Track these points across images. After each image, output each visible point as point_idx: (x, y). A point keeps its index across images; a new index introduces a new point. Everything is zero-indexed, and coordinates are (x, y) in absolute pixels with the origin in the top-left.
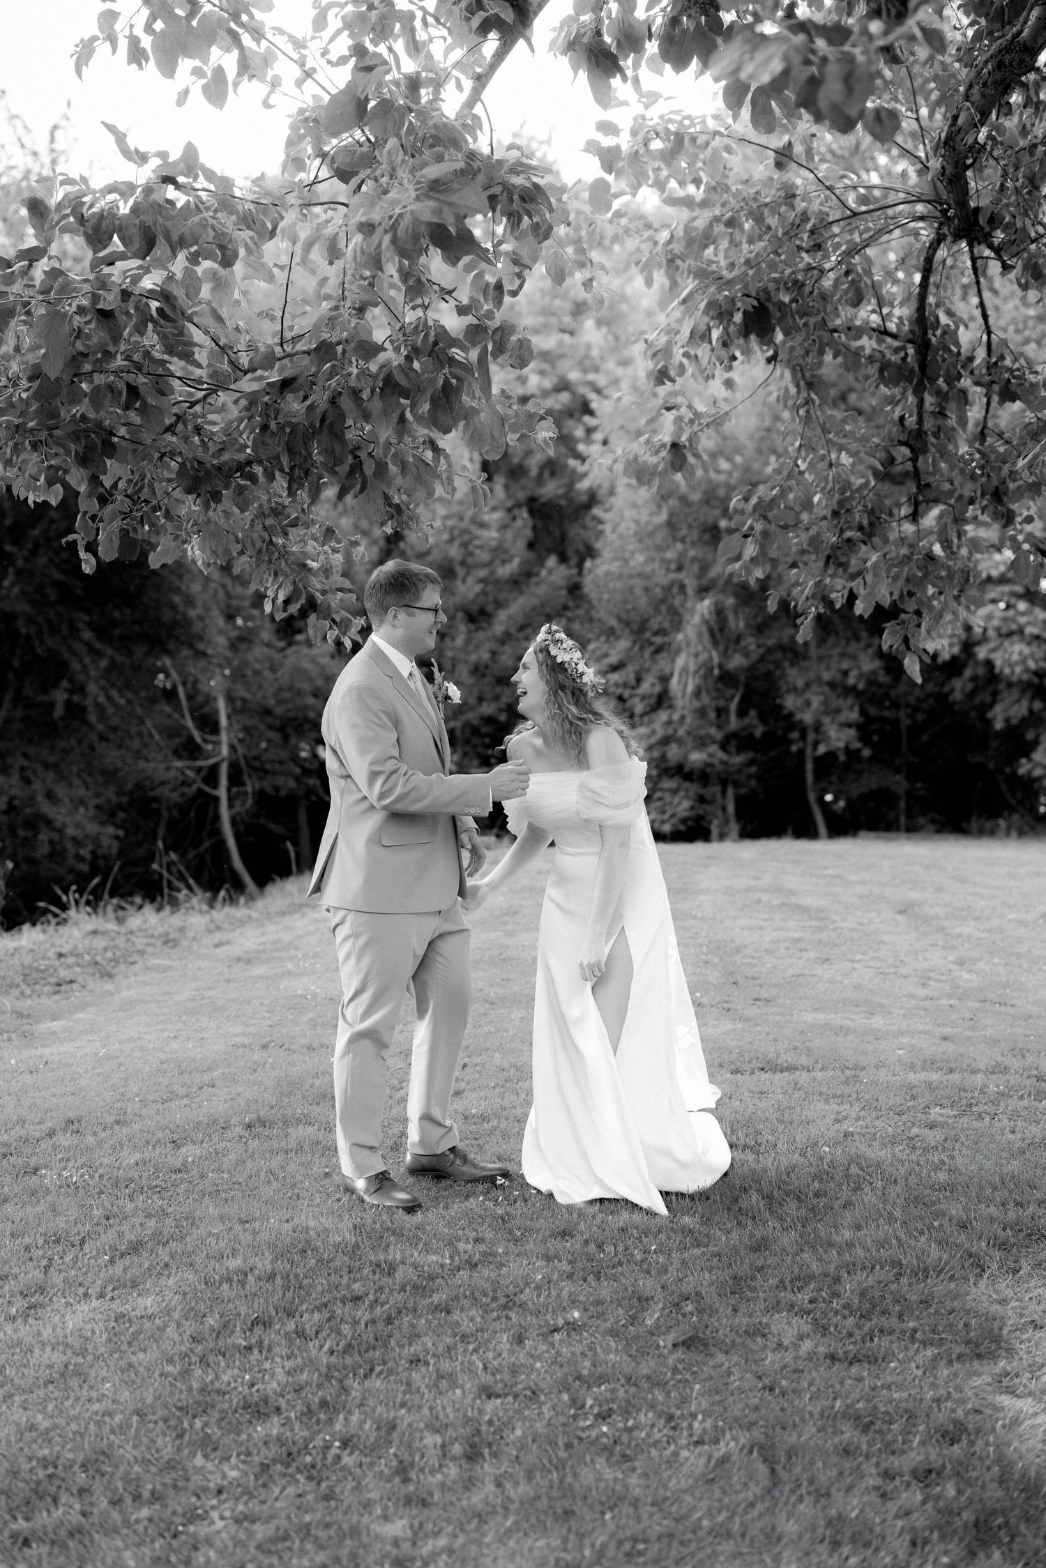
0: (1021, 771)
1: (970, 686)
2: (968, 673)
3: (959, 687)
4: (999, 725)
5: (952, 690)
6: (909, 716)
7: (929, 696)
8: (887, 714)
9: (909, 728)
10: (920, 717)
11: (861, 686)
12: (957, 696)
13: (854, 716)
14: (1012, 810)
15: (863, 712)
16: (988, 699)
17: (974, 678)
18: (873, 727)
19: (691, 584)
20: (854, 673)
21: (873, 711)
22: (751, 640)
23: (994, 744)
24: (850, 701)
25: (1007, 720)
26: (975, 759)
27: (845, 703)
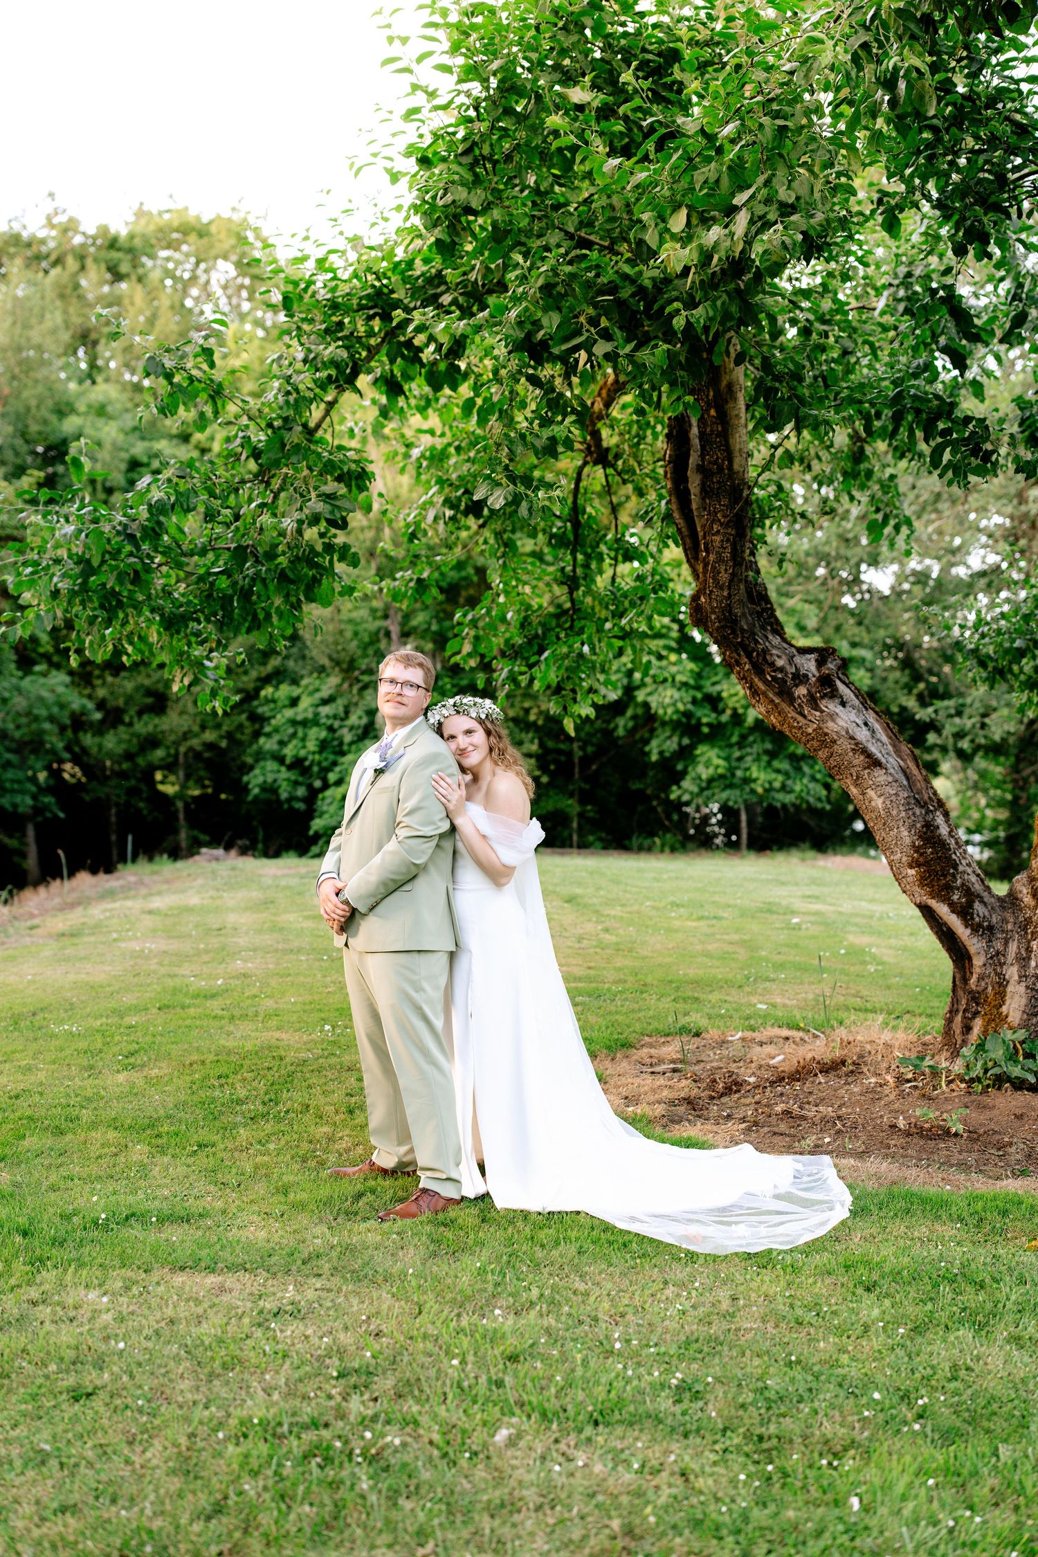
0: (673, 796)
1: (631, 724)
2: (629, 713)
3: (622, 725)
4: (654, 758)
5: (616, 727)
6: (581, 748)
7: (597, 731)
8: (562, 746)
9: (581, 759)
10: (590, 749)
11: (540, 722)
12: (621, 732)
13: (534, 747)
14: (667, 830)
15: (541, 745)
16: (647, 735)
17: (634, 717)
18: (550, 758)
19: (395, 630)
20: (535, 711)
21: (550, 744)
22: (447, 680)
23: (651, 773)
24: (530, 735)
25: (661, 753)
26: (636, 786)
27: (527, 737)
